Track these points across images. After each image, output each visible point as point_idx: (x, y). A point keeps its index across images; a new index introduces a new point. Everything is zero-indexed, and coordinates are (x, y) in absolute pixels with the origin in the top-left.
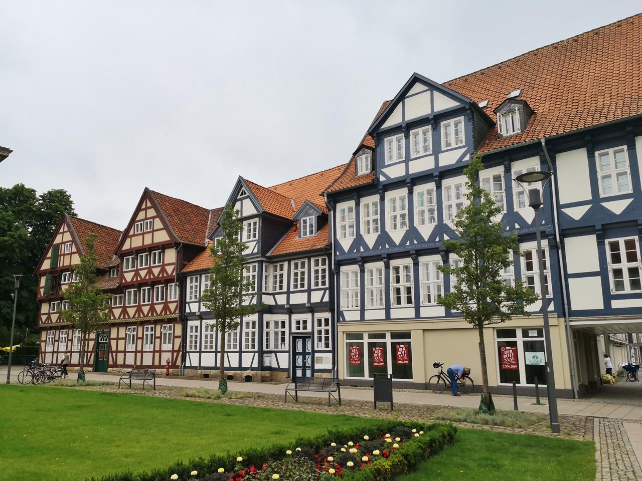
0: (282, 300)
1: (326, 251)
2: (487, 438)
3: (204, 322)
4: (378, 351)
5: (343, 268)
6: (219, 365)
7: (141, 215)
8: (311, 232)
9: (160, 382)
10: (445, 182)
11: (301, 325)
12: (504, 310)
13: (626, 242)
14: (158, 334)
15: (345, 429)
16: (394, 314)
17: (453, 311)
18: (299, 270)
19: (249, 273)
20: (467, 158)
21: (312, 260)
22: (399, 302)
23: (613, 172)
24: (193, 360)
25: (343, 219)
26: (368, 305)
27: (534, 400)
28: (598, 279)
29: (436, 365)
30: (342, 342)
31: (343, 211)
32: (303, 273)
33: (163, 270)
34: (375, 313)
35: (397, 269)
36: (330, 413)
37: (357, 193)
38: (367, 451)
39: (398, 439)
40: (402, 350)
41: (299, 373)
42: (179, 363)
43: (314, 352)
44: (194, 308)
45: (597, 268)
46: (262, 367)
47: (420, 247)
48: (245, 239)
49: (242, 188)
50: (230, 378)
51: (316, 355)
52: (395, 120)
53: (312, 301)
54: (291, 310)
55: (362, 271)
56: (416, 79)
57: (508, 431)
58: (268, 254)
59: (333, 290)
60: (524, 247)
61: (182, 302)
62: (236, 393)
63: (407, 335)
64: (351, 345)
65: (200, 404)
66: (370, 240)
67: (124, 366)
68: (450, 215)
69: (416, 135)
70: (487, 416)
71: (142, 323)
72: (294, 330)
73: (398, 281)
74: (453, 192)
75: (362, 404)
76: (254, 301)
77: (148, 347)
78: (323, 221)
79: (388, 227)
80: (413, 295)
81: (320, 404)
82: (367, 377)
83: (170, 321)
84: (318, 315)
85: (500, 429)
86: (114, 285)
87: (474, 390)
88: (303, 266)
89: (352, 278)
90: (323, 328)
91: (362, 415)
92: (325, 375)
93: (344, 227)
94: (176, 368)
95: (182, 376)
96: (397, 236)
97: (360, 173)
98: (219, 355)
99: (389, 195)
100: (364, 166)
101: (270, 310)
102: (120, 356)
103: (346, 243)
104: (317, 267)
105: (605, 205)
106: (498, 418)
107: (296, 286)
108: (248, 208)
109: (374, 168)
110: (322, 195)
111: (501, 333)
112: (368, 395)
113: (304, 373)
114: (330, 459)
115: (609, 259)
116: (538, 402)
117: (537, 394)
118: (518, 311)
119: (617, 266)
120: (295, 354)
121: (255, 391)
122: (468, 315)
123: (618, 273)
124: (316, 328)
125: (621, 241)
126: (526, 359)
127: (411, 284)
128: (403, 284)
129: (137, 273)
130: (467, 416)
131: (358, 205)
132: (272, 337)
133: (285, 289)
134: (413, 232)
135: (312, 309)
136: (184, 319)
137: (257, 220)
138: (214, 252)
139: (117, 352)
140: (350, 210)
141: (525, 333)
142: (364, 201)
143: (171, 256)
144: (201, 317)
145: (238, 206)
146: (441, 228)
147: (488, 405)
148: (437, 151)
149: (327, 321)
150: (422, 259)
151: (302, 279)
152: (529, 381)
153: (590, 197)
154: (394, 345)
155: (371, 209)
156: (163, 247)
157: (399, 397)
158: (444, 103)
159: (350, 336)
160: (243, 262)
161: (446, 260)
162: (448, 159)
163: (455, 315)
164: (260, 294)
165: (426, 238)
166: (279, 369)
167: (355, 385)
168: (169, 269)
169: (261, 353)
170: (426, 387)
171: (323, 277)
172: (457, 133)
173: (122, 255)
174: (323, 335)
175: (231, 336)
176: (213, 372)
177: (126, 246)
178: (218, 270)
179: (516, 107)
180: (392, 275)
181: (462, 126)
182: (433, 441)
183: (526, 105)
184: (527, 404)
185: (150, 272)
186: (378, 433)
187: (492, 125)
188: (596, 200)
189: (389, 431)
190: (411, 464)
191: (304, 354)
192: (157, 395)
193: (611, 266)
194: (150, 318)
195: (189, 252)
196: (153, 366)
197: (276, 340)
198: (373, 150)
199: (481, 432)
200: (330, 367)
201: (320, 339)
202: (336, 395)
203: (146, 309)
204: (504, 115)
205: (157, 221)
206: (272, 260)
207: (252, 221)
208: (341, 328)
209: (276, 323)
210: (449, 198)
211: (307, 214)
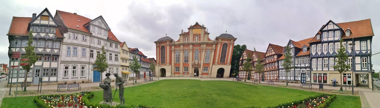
0: (299, 66)
1: (309, 55)
2: (342, 97)
3: (283, 70)
4: (320, 77)
5: (313, 59)
6: (286, 79)
7: (269, 49)
8: (306, 51)
9: (275, 83)
10: (335, 43)
11: (303, 71)
12: (345, 70)
13: (365, 58)
14: (274, 73)
15: (313, 96)
16: (324, 69)
17: (336, 69)
18: (303, 59)
19: (292, 60)
20: (340, 39)
21: (306, 57)
22: (325, 67)
23: (364, 46)
24: (281, 78)
25: (313, 49)
26: (318, 67)
27: (349, 88)
28: (360, 65)
29: (332, 81)
30: (312, 75)
31: (313, 47)
32: (304, 60)
33: (274, 60)
34: (320, 69)
35: (325, 60)
36: (309, 91)
37: (317, 43)
38: (318, 102)
39: (325, 99)
40: (325, 77)
41: (303, 81)
42: (278, 79)
43: (306, 77)
44: (280, 67)
45: (360, 63)
46: (295, 80)
47: (330, 56)
48: (291, 53)
49: (290, 42)
50: (288, 82)
51: (306, 78)
52: (325, 29)
53: (306, 66)
54: (301, 68)
55: (317, 60)
56: (330, 21)
57: (345, 95)
58: (296, 56)
59: (311, 64)
60: (349, 58)
61: (278, 66)
62: (290, 86)
63: (326, 74)
64: (314, 76)
65: (283, 88)
66: (319, 53)
67: (267, 80)
68: (336, 50)
69: (330, 33)
70: (341, 92)
71: (270, 71)
72: (302, 72)
73: (325, 63)
74: (337, 45)
75: (316, 89)
76: (293, 66)
77: (272, 76)
78: (308, 49)
79: (323, 51)
80: (328, 66)
81: (307, 89)
82: (317, 83)
83: (276, 70)
84: (307, 69)
85: (343, 95)
86: (264, 64)
87: (339, 86)
88: (304, 59)
89: (315, 62)
90: (308, 72)
91: (317, 92)
92: (308, 82)
93: (313, 50)
94: (277, 80)
95: (279, 82)
96: (325, 53)
97: (317, 39)
98: (286, 77)
99: (324, 44)
100: (318, 38)
101: (296, 68)
102: (267, 78)
103: (314, 54)
104: (307, 59)
105: (362, 51)
106: (343, 92)
107: (302, 63)
108: (292, 46)
109: (320, 38)
110: (308, 43)
111: (344, 74)
112: (318, 87)
113: (304, 82)
114: (310, 104)
115: (362, 61)
116: (350, 88)
117: (349, 86)
118: (347, 70)
119: (363, 63)
120: (302, 77)
121: (293, 85)
122: (339, 70)
123: (363, 64)
124: (307, 72)
125: (364, 58)
126: (348, 79)
127: (328, 63)
128: (326, 63)
129: (269, 61)
130: (338, 91)
131: (317, 46)
132: (297, 73)
133: (300, 63)
134: (328, 53)
135: (306, 68)
136: (279, 70)
137: (294, 48)
138: (285, 55)
139: (266, 77)
140: (315, 47)
141: (348, 75)
142: (318, 45)
143: (276, 57)
144: (282, 69)
145: (290, 46)
146: (334, 52)
147: (341, 89)
148: (334, 37)
149: (309, 70)
150: (330, 58)
151: (304, 61)
152: (348, 84)
153: (360, 50)
154: (323, 76)
155: (320, 47)
156: (274, 55)
157: (324, 87)
158: (336, 27)
159: (314, 74)
160: (291, 57)
161: (335, 59)
162: (336, 39)
163: (336, 70)
164: (294, 64)
165: (331, 54)
166: (298, 80)
167: (315, 84)
168: (275, 60)
169: (295, 77)
170: (330, 85)
171: (308, 61)
172: (338, 34)
173: (266, 58)
174: (308, 73)
175: (288, 73)
176: (284, 81)
177: (266, 56)
178: (286, 59)
179: (349, 31)
180: (324, 61)
181: (339, 33)
182: (332, 99)
183: (351, 31)
184: (348, 88)
185: (271, 60)
186: (320, 97)
187: (345, 34)
188: (361, 50)
189: (323, 96)
190: (328, 105)
191: (304, 77)
192: (274, 86)
193: (362, 63)
194: (272, 70)
195: (279, 56)
196: (273, 80)
197: (298, 74)
198: (321, 35)
199: (341, 95)
200: (310, 80)
201: (307, 74)
202: (311, 87)
203: (271, 68)
204: (347, 32)
205: (272, 50)
206: (297, 57)
207: (293, 49)
208: (312, 72)
209: (298, 71)
210: (336, 46)
211: (305, 47)
